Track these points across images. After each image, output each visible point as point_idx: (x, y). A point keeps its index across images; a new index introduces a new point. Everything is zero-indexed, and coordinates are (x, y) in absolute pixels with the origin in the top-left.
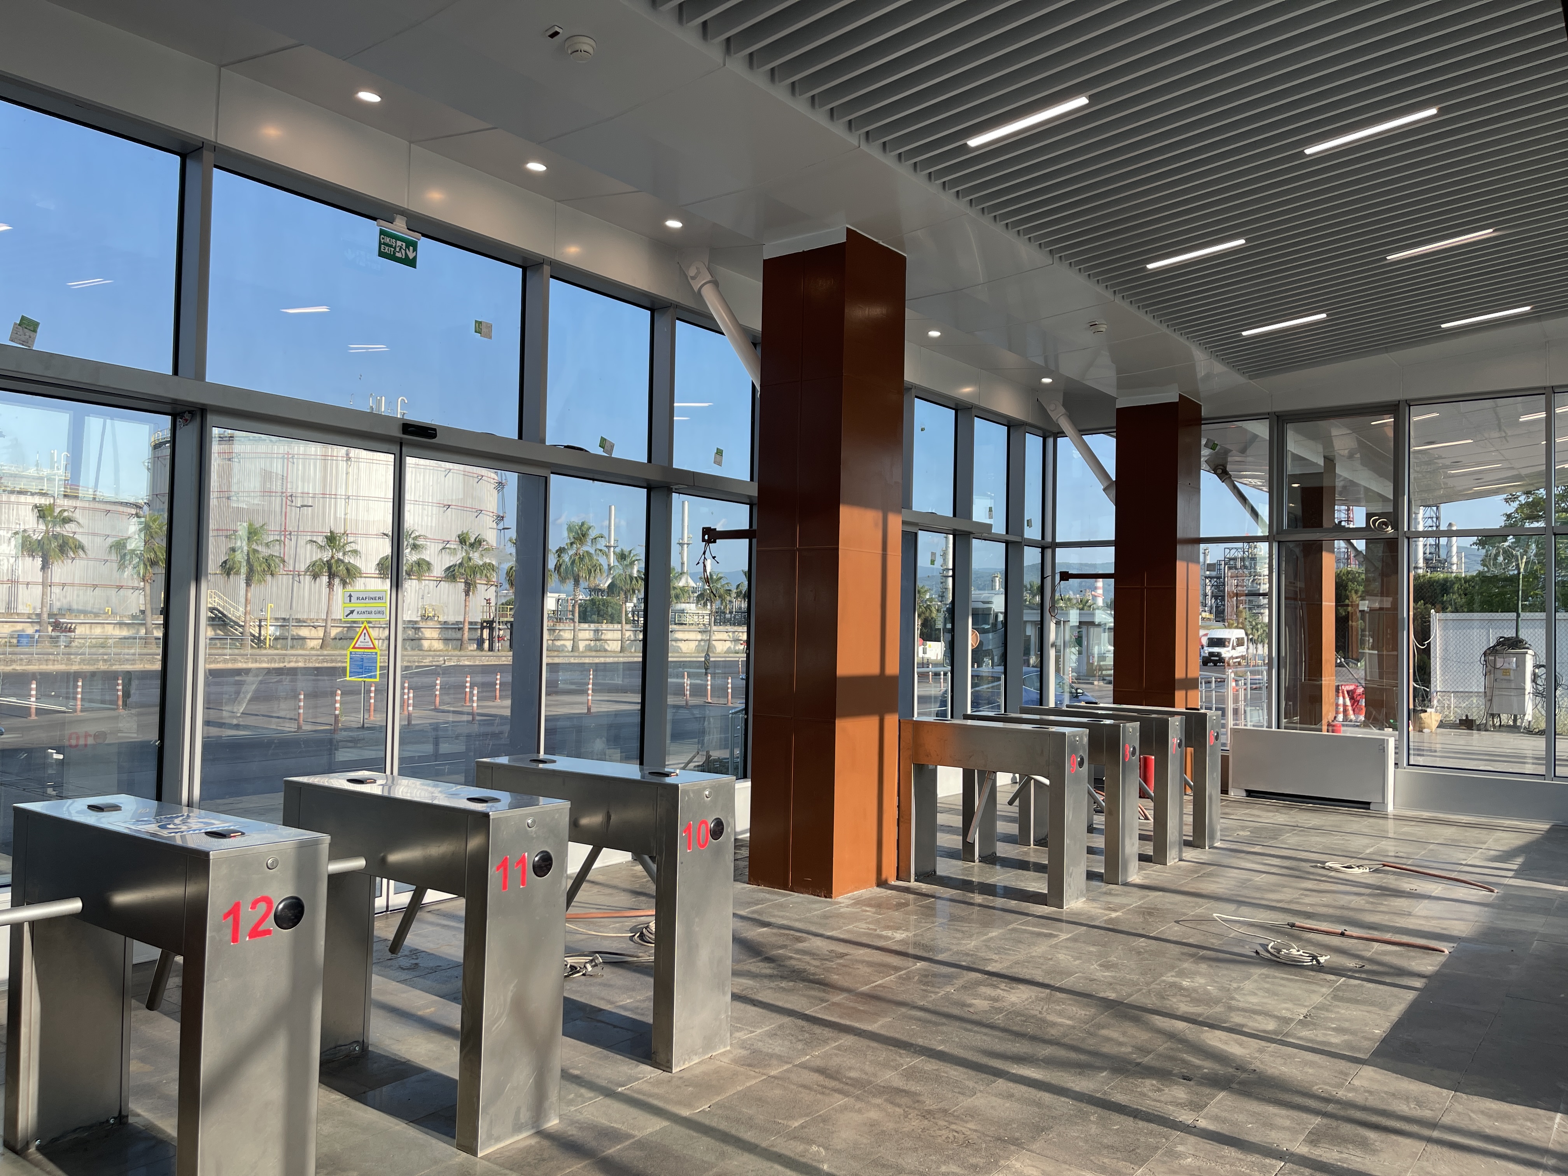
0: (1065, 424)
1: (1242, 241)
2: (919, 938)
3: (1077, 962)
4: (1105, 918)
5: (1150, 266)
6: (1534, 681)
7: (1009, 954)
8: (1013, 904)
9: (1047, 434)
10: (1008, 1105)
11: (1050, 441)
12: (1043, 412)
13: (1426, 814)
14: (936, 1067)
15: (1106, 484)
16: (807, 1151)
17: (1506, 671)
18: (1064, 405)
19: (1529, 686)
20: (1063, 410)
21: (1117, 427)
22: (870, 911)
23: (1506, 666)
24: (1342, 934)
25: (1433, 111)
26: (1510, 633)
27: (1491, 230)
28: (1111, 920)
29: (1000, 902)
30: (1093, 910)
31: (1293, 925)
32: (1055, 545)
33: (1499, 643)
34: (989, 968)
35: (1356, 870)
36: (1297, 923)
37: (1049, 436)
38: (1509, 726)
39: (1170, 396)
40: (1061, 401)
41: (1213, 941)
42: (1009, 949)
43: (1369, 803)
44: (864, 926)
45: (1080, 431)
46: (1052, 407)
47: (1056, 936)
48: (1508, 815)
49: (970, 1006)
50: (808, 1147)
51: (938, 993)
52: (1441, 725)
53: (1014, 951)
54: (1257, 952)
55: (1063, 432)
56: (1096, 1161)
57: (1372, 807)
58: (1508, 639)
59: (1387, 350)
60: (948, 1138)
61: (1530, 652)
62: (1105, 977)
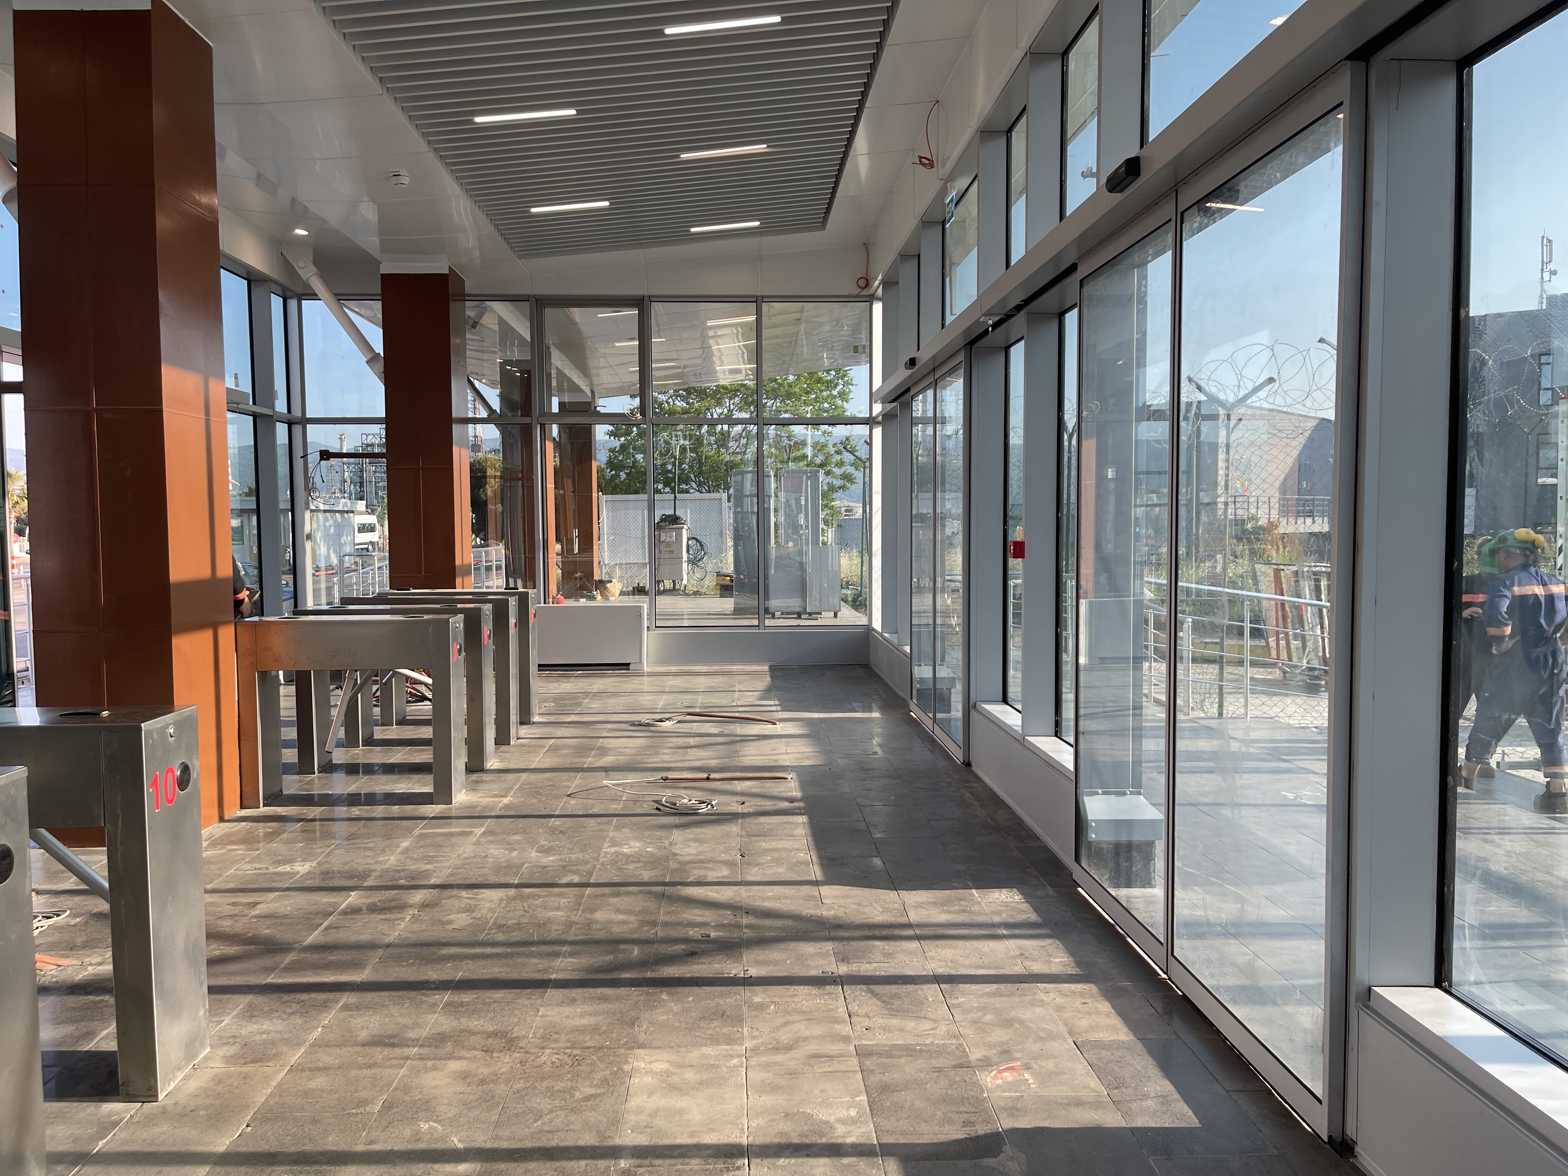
0: (318, 286)
1: (572, 112)
2: (327, 866)
3: (515, 854)
4: (500, 805)
5: (478, 119)
6: (688, 552)
7: (441, 861)
8: (396, 810)
9: (289, 294)
10: (578, 1010)
11: (293, 304)
12: (289, 268)
13: (674, 669)
14: (475, 996)
15: (369, 356)
16: (417, 1133)
17: (668, 544)
18: (315, 263)
19: (685, 556)
20: (315, 270)
21: (382, 294)
22: (240, 850)
23: (668, 539)
24: (708, 779)
25: (777, 19)
26: (670, 512)
27: (765, 146)
28: (507, 807)
29: (380, 810)
30: (482, 799)
31: (667, 779)
32: (305, 421)
33: (662, 520)
34: (433, 881)
35: (667, 724)
36: (670, 777)
37: (291, 298)
38: (670, 590)
39: (441, 268)
40: (311, 259)
41: (615, 806)
42: (436, 856)
43: (628, 664)
44: (248, 867)
45: (335, 295)
46: (302, 264)
47: (471, 833)
48: (733, 661)
49: (450, 922)
50: (415, 1128)
51: (404, 918)
52: (622, 593)
53: (442, 856)
54: (657, 809)
55: (316, 295)
56: (704, 1036)
57: (631, 667)
58: (669, 516)
59: (641, 246)
60: (553, 1063)
61: (685, 527)
62: (552, 861)
